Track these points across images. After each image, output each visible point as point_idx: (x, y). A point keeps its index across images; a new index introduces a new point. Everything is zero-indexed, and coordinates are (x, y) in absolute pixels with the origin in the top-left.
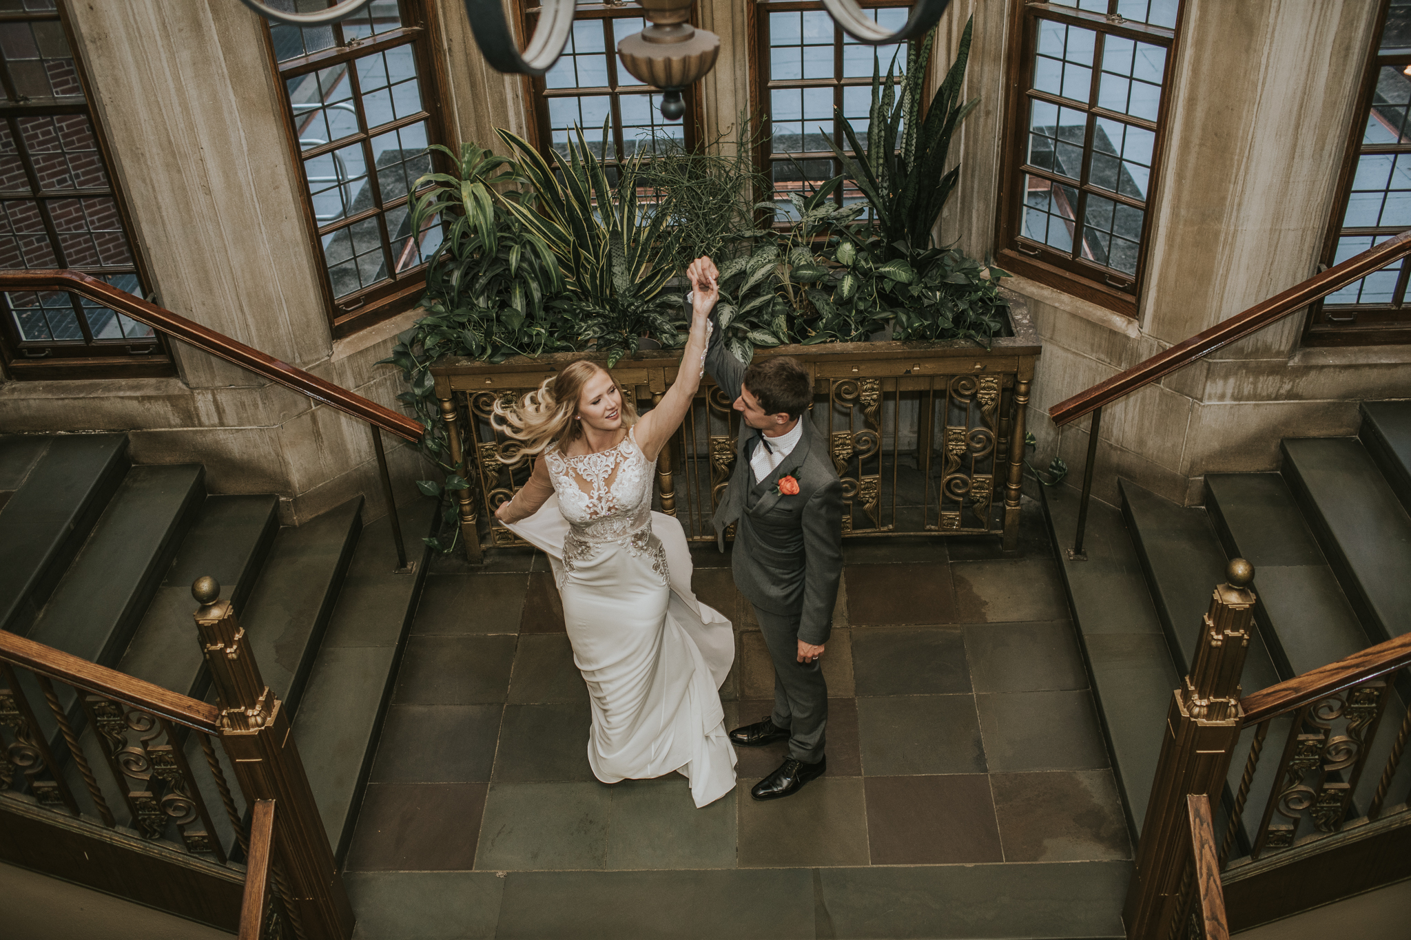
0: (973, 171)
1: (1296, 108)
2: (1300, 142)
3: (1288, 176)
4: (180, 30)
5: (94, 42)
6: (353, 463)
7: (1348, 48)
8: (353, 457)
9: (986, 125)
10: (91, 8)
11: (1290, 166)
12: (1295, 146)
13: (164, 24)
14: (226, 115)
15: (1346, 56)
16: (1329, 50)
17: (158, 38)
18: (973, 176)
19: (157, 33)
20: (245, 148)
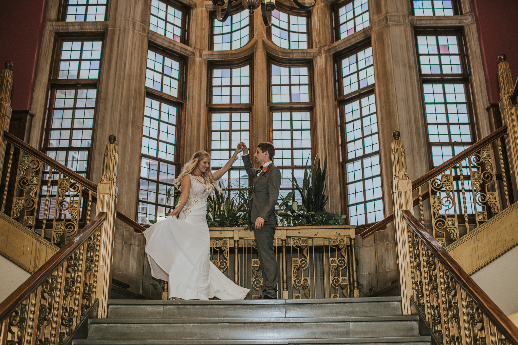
0: (333, 207)
1: (411, 148)
2: (415, 157)
3: (414, 166)
4: (123, 125)
5: (100, 125)
6: (130, 271)
7: (419, 133)
8: (130, 269)
9: (335, 193)
10: (103, 117)
11: (414, 164)
12: (413, 158)
13: (120, 122)
14: (127, 149)
15: (419, 135)
16: (415, 134)
17: (117, 125)
18: (333, 208)
19: (117, 123)
20: (129, 159)
